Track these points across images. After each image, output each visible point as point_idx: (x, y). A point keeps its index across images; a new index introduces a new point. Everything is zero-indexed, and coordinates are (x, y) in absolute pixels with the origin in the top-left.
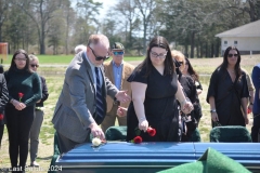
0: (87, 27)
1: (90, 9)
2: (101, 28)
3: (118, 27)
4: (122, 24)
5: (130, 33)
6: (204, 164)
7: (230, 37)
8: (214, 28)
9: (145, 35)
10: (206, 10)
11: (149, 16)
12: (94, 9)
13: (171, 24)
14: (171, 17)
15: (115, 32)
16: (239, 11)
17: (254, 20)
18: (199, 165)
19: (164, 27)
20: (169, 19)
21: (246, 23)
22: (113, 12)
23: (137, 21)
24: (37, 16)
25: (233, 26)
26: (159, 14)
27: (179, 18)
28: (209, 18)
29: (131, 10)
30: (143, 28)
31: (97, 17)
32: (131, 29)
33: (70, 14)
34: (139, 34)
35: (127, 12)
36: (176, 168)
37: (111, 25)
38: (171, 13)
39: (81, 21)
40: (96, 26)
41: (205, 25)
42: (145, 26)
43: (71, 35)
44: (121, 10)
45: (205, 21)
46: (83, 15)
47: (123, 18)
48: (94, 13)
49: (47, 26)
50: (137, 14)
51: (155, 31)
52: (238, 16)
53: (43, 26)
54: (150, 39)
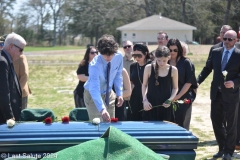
0: (3, 20)
1: (5, 5)
2: (15, 22)
3: (31, 21)
4: (34, 19)
5: (42, 26)
6: (106, 140)
7: (129, 30)
8: (115, 22)
9: (55, 28)
10: (108, 6)
11: (58, 11)
12: (9, 4)
13: (77, 19)
14: (78, 12)
15: (28, 25)
16: (136, 8)
17: (149, 15)
18: (101, 141)
19: (71, 21)
20: (76, 14)
21: (143, 18)
22: (26, 7)
23: (48, 15)
25: (131, 20)
26: (67, 9)
27: (85, 13)
28: (111, 14)
29: (42, 5)
30: (53, 21)
31: (11, 12)
32: (43, 22)
35: (39, 8)
36: (82, 145)
37: (24, 19)
38: (77, 9)
40: (11, 20)
41: (108, 19)
42: (55, 20)
44: (33, 6)
45: (107, 16)
47: (35, 13)
48: (8, 8)
50: (48, 9)
51: (64, 24)
52: (135, 12)
54: (60, 32)
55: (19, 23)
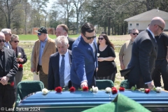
0: (39, 15)
1: (41, 4)
2: (48, 16)
3: (60, 16)
4: (62, 13)
5: (68, 19)
6: (116, 104)
7: (134, 21)
8: (123, 15)
9: (78, 20)
10: (118, 3)
11: (80, 8)
12: (43, 4)
13: (94, 13)
14: (95, 8)
15: (57, 19)
16: (139, 4)
17: (149, 9)
18: (112, 105)
19: (90, 15)
20: (93, 9)
21: (144, 11)
22: (56, 5)
23: (72, 11)
24: (4, 9)
25: (135, 14)
26: (86, 6)
27: (100, 9)
28: (119, 9)
29: (68, 4)
30: (76, 16)
31: (45, 9)
32: (68, 16)
33: (27, 7)
34: (73, 20)
35: (66, 6)
37: (55, 14)
38: (94, 6)
39: (35, 12)
40: (45, 15)
41: (117, 13)
42: (78, 14)
43: (28, 21)
44: (62, 4)
45: (117, 10)
46: (36, 8)
47: (63, 10)
48: (43, 6)
49: (12, 15)
50: (72, 7)
51: (84, 18)
52: (138, 7)
53: (9, 15)
54: (81, 23)
55: (51, 17)
